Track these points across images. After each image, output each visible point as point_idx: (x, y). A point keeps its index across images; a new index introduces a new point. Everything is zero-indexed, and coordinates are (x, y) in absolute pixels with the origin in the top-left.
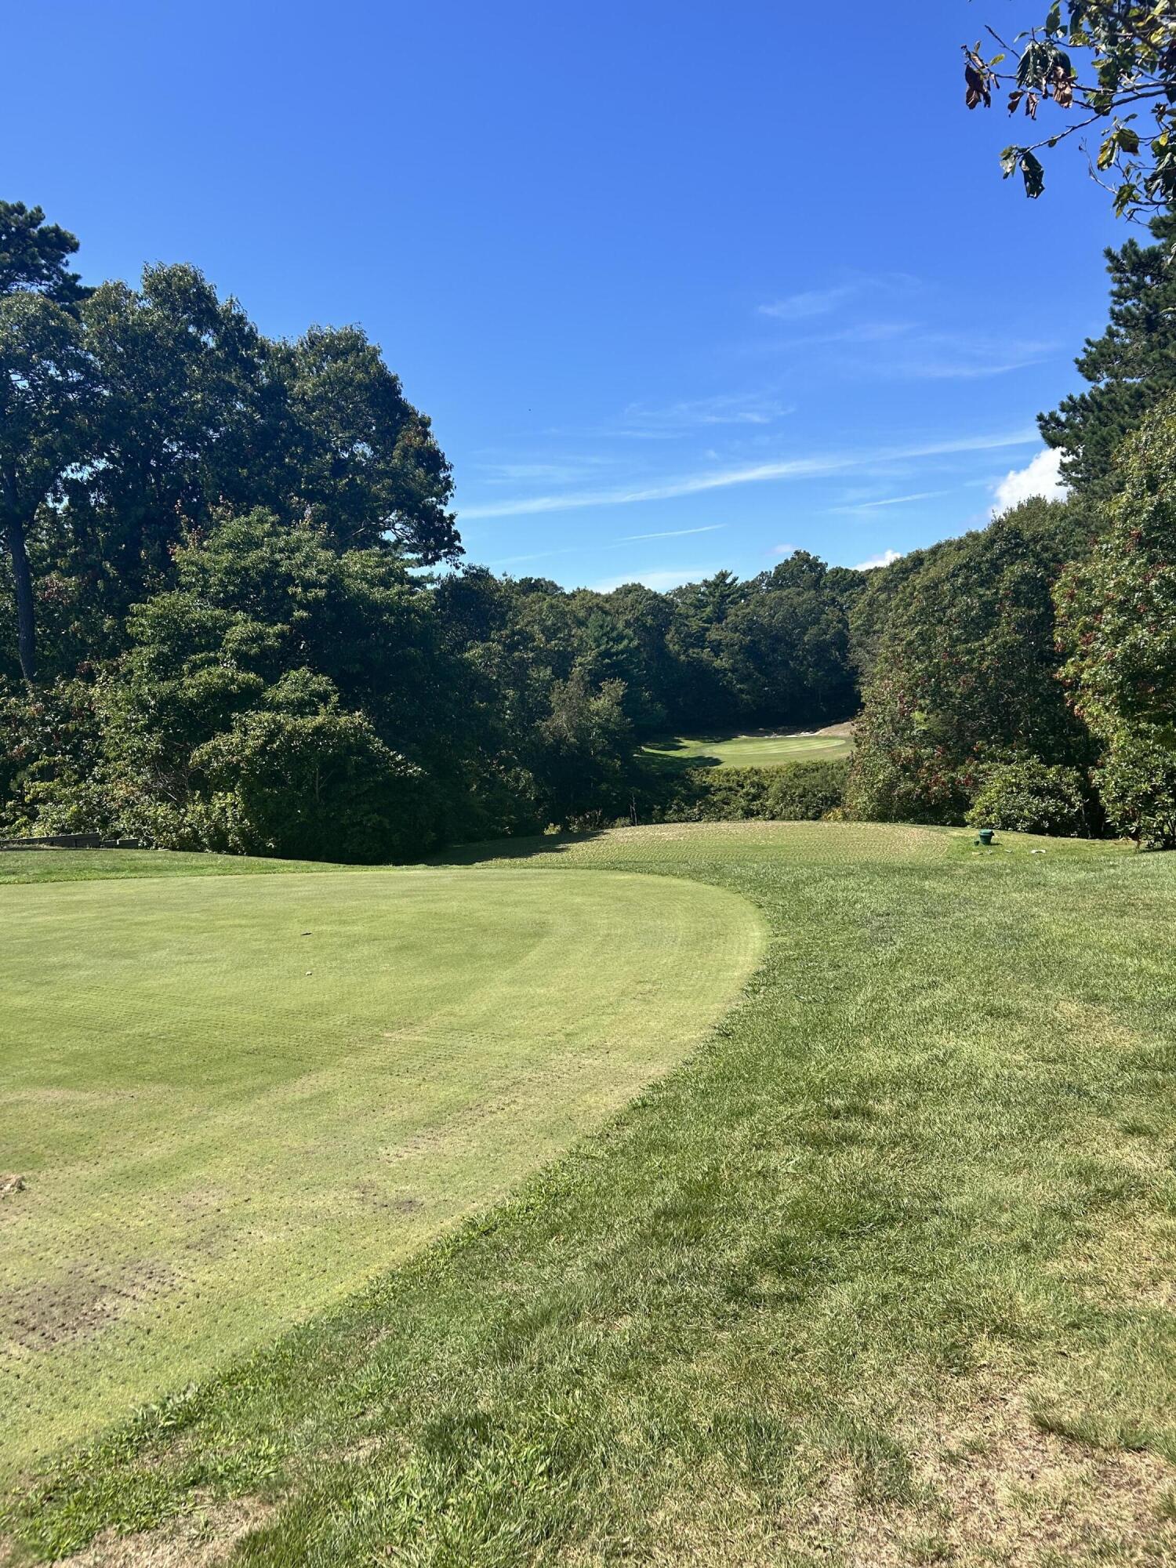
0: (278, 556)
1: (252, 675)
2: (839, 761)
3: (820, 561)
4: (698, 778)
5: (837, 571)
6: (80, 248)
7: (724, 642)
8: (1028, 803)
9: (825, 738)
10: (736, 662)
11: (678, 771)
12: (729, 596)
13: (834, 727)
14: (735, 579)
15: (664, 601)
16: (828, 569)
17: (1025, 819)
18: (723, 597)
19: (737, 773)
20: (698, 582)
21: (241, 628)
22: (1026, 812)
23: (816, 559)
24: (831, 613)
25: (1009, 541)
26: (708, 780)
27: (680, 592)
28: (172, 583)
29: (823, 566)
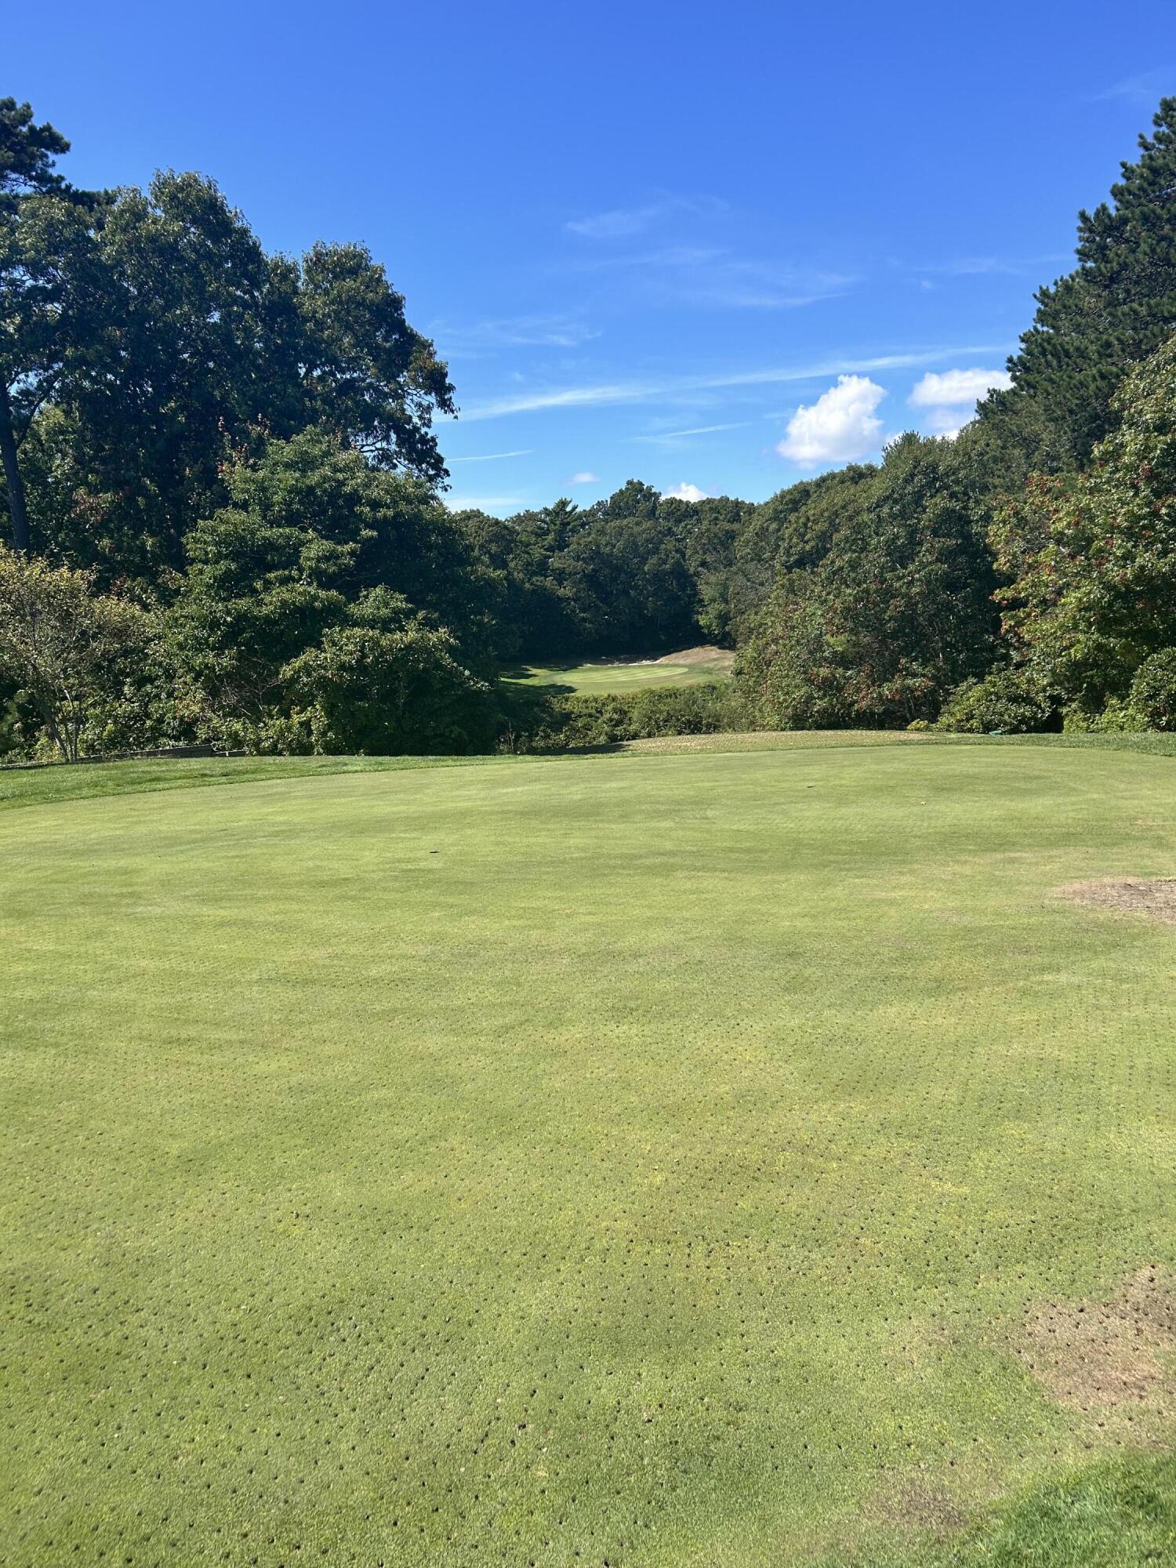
0: (340, 476)
1: (334, 593)
2: (691, 687)
3: (653, 490)
4: (557, 705)
5: (672, 501)
6: (71, 148)
7: (567, 571)
8: (1007, 709)
9: (667, 666)
10: (578, 591)
11: (538, 698)
12: (569, 524)
13: (674, 655)
14: (575, 508)
15: (506, 528)
16: (663, 498)
17: (1006, 724)
18: (564, 525)
19: (596, 700)
20: (536, 510)
21: (315, 548)
22: (1006, 717)
23: (650, 488)
24: (669, 544)
25: (928, 474)
26: (568, 706)
27: (519, 519)
28: (224, 499)
29: (657, 496)
